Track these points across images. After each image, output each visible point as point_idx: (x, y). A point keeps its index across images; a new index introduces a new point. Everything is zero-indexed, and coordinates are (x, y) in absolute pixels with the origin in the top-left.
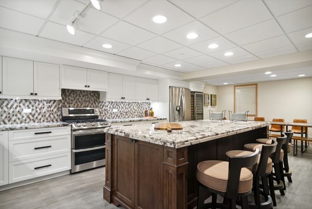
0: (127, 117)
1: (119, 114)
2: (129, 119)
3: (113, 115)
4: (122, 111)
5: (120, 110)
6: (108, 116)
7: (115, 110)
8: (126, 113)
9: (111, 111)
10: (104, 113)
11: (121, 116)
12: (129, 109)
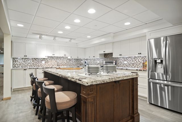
0: (133, 66)
1: (128, 65)
2: (135, 68)
3: (125, 65)
4: (130, 63)
5: (129, 62)
6: (122, 65)
7: (125, 62)
8: (133, 64)
9: (123, 62)
10: (120, 64)
11: (129, 66)
12: (135, 62)
